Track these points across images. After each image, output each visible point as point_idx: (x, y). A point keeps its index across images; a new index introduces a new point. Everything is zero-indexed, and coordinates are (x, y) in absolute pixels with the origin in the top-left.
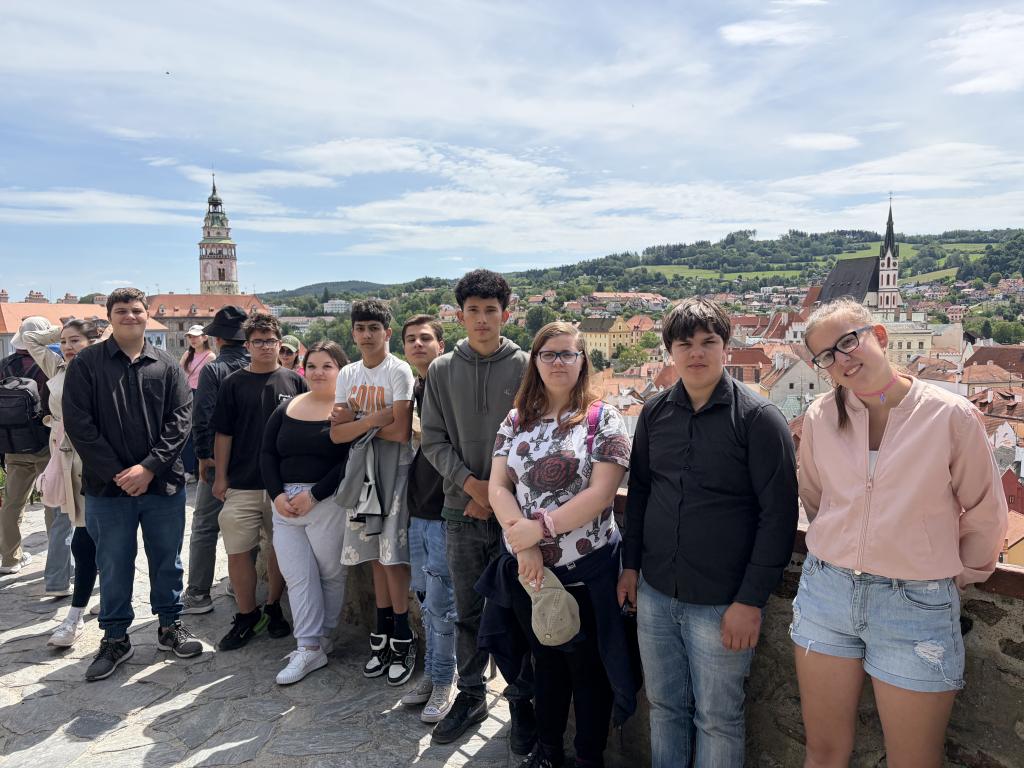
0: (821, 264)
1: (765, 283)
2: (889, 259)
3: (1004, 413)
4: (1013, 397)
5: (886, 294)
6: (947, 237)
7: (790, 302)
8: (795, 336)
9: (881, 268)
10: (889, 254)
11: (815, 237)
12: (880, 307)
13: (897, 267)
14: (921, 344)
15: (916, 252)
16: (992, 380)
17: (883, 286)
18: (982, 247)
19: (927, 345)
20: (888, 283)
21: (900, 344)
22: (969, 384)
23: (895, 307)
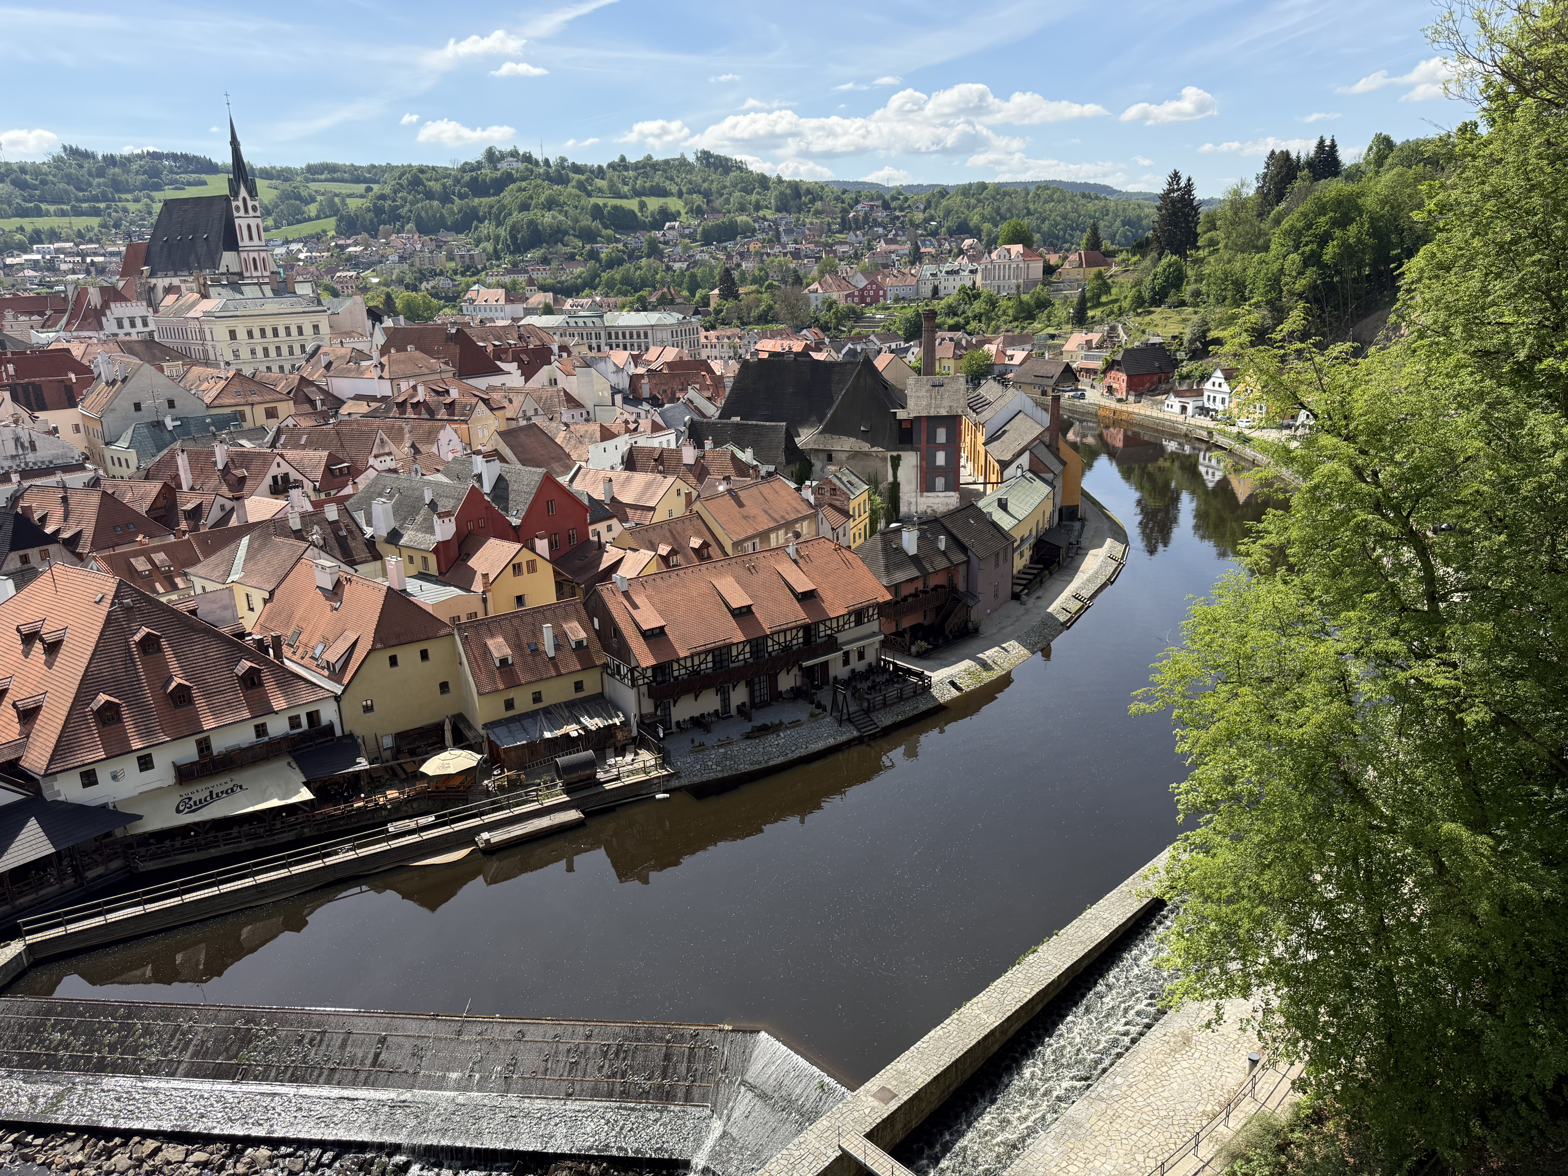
0: (132, 207)
1: (37, 237)
2: (244, 199)
3: (442, 414)
4: (447, 392)
5: (252, 255)
6: (314, 171)
7: (92, 269)
8: (120, 325)
9: (236, 214)
10: (243, 193)
11: (110, 160)
12: (246, 274)
13: (258, 214)
14: (316, 327)
15: (275, 192)
16: (417, 371)
17: (244, 242)
18: (361, 188)
19: (324, 328)
20: (251, 238)
21: (287, 329)
22: (392, 380)
23: (267, 274)
